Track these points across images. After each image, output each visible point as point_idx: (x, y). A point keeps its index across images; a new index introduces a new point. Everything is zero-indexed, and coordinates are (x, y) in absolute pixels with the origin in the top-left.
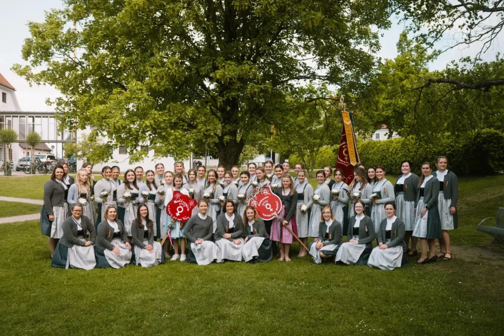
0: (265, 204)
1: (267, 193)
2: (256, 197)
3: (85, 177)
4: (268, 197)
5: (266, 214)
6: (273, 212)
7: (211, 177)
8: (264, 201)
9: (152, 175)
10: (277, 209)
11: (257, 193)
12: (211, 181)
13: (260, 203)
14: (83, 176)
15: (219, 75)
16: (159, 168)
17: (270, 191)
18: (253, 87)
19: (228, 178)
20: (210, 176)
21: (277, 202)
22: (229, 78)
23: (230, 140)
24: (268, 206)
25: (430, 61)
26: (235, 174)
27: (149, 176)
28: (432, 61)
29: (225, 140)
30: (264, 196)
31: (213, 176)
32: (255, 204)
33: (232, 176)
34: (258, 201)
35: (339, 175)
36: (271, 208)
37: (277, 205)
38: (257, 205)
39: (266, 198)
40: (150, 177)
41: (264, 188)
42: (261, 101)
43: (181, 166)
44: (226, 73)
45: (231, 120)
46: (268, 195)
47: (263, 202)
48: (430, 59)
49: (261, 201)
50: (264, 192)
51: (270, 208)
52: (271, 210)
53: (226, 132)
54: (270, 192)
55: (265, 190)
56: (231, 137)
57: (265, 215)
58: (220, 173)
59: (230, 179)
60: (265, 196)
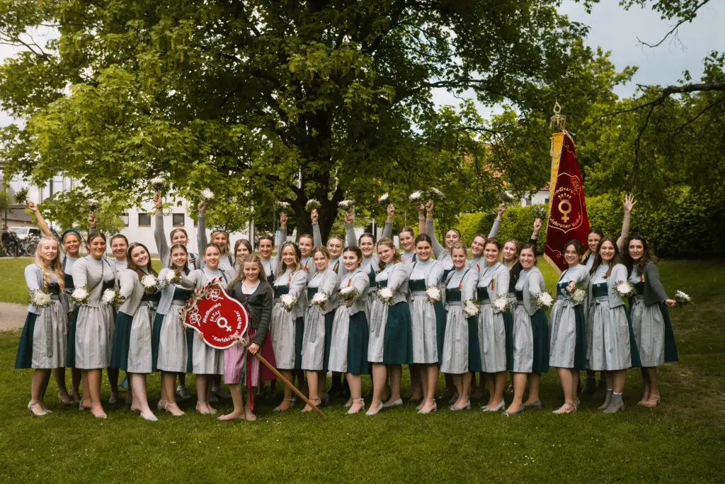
0: (215, 319)
1: (217, 296)
2: (196, 308)
3: (51, 250)
4: (220, 304)
5: (220, 338)
6: (233, 333)
7: (288, 256)
8: (212, 312)
9: (182, 254)
10: (239, 327)
11: (198, 298)
12: (287, 263)
13: (206, 317)
14: (48, 248)
15: (296, 67)
16: (177, 238)
17: (222, 292)
18: (359, 92)
19: (322, 259)
20: (286, 254)
21: (237, 313)
22: (313, 72)
23: (317, 189)
24: (222, 322)
25: (621, 84)
26: (335, 252)
27: (176, 255)
28: (624, 83)
29: (307, 189)
30: (211, 303)
31: (291, 254)
32: (197, 319)
33: (328, 255)
34: (202, 313)
35: (573, 252)
36: (228, 325)
37: (239, 319)
38: (201, 322)
39: (216, 306)
40: (179, 257)
41: (210, 287)
42: (374, 118)
43: (223, 239)
44: (308, 63)
45: (320, 155)
46: (219, 301)
47: (210, 315)
48: (620, 80)
49: (208, 313)
50: (212, 296)
51: (225, 326)
52: (229, 329)
53: (310, 176)
54: (222, 295)
55: (213, 292)
56: (319, 184)
57: (218, 340)
58: (303, 247)
59: (323, 261)
60: (214, 303)
